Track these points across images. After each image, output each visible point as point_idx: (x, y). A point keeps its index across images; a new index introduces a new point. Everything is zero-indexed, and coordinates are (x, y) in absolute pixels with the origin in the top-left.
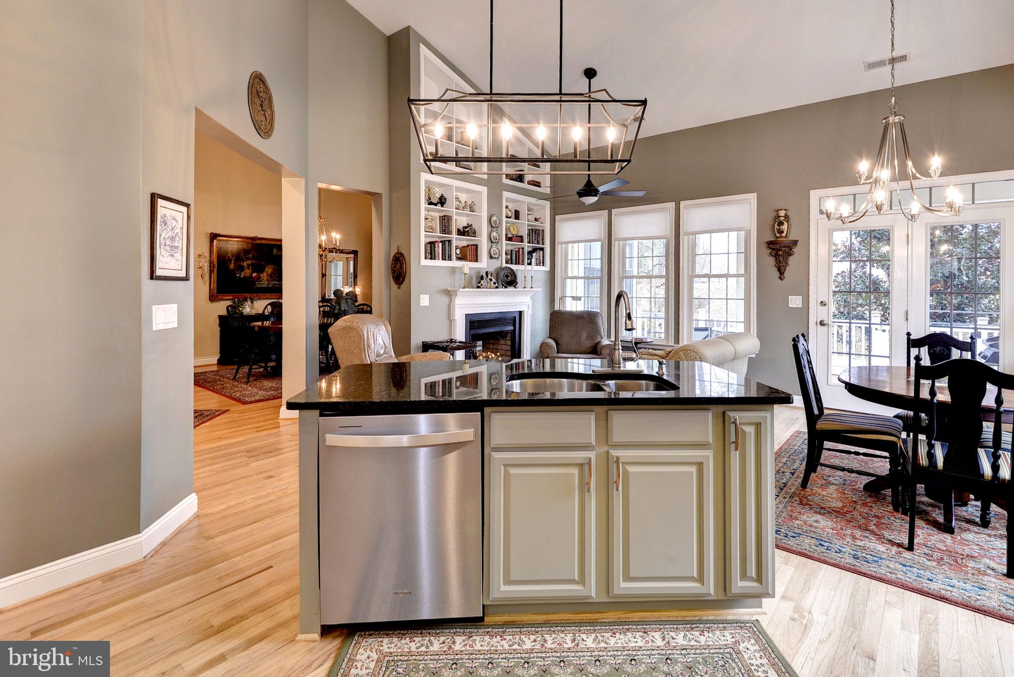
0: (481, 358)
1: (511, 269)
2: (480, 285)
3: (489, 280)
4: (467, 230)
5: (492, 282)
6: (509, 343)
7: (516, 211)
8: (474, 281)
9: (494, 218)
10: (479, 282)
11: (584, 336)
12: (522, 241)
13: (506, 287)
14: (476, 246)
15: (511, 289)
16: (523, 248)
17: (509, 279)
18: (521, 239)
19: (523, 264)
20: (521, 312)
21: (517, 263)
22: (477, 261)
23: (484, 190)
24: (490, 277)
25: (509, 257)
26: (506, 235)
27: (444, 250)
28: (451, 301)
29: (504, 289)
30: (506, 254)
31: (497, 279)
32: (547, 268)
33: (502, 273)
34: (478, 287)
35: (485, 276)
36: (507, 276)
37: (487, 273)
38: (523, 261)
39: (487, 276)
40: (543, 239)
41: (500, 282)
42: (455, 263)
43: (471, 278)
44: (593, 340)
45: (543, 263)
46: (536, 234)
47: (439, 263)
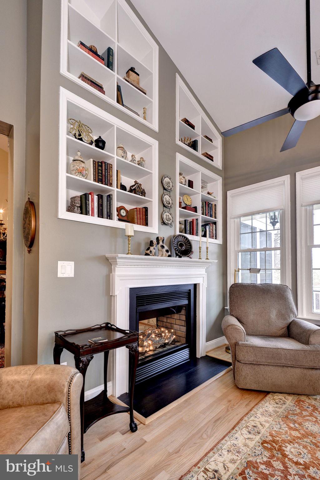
0: (153, 336)
1: (185, 237)
2: (148, 252)
3: (160, 248)
4: (134, 188)
5: (164, 250)
6: (184, 318)
7: (189, 181)
8: (143, 248)
9: (167, 180)
10: (148, 249)
11: (273, 315)
12: (196, 211)
13: (180, 257)
14: (146, 209)
15: (184, 259)
16: (197, 219)
17: (184, 248)
18: (195, 209)
19: (197, 235)
20: (195, 285)
21: (192, 233)
22: (146, 224)
23: (155, 144)
24: (161, 243)
25: (183, 226)
26: (180, 203)
27: (100, 206)
28: (110, 271)
29: (177, 258)
30: (180, 223)
31: (170, 247)
32: (220, 241)
33: (176, 241)
34: (147, 254)
35: (155, 242)
36: (181, 245)
37: (158, 238)
38: (197, 232)
39: (158, 243)
40: (215, 214)
41: (174, 251)
42: (115, 223)
43: (139, 244)
44: (285, 319)
45: (216, 236)
46: (208, 206)
47: (93, 219)
